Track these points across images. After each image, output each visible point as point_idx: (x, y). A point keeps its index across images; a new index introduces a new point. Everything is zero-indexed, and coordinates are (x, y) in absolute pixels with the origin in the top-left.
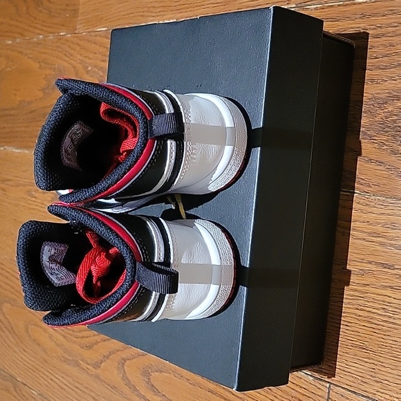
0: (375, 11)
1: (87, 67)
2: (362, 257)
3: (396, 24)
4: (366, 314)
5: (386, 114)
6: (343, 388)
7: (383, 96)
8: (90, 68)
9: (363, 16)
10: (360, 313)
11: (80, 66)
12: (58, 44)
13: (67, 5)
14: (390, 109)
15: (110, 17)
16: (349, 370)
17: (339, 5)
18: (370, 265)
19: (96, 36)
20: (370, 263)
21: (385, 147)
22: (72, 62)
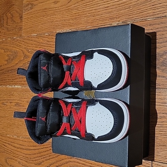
0: (155, 23)
1: (29, 50)
2: (160, 112)
3: (164, 27)
4: (164, 133)
5: (163, 59)
6: (157, 162)
7: (162, 53)
8: (30, 51)
9: (150, 25)
10: (162, 133)
11: (25, 50)
12: (13, 42)
13: (16, 26)
14: (165, 57)
15: (38, 30)
16: (159, 155)
17: (140, 21)
18: (163, 115)
19: (32, 37)
20: (163, 113)
21: (164, 71)
22: (21, 48)
